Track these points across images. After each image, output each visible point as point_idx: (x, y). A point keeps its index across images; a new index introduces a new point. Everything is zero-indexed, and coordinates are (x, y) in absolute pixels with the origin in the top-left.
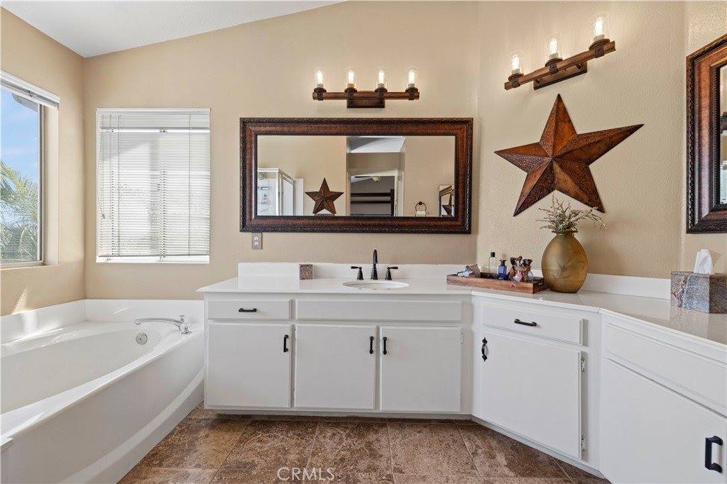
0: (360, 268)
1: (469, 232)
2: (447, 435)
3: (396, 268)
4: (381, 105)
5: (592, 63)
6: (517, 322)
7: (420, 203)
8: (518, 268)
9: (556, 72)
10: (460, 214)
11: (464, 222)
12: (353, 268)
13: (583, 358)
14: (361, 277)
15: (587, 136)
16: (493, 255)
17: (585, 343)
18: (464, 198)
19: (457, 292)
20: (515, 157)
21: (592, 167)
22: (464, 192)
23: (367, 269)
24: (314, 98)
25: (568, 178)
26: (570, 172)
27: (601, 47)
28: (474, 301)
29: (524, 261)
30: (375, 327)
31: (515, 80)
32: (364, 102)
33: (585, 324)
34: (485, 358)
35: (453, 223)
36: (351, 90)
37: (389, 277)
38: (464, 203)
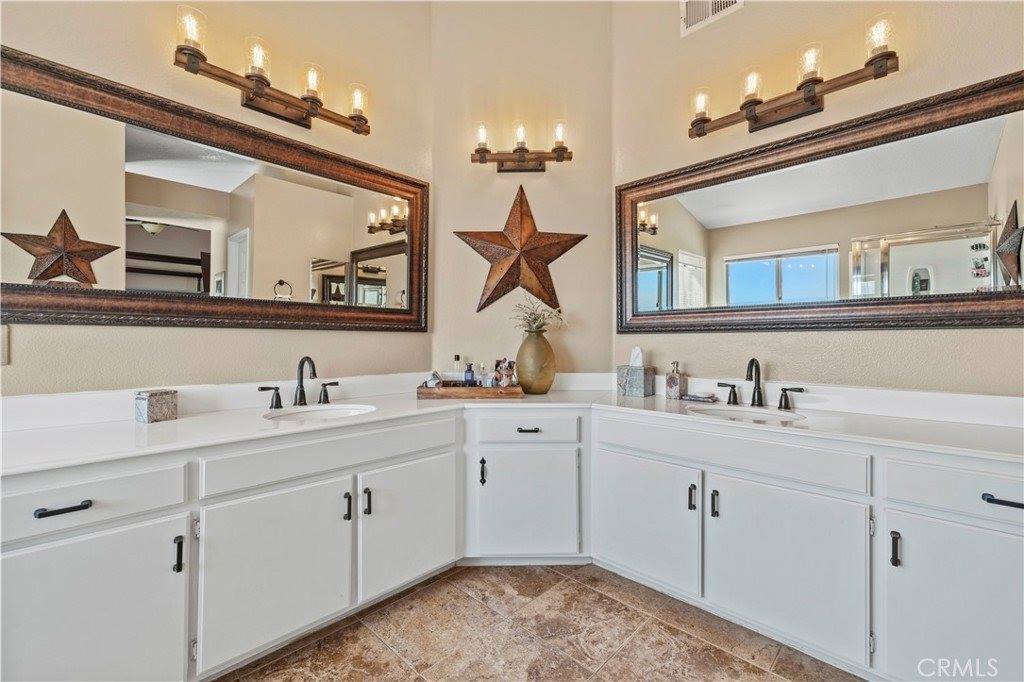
0: (277, 389)
1: (424, 330)
2: (444, 594)
3: (336, 384)
4: (304, 122)
5: (550, 165)
6: (521, 431)
7: (281, 283)
8: (504, 372)
9: (523, 161)
10: (415, 305)
11: (419, 316)
12: (263, 389)
13: (579, 453)
14: (277, 404)
15: (548, 235)
16: (457, 358)
17: (580, 439)
18: (419, 285)
19: (445, 408)
20: (479, 243)
21: (551, 266)
22: (420, 277)
23: (288, 389)
24: (178, 62)
25: (532, 275)
26: (534, 269)
27: (561, 154)
28: (466, 415)
29: (510, 363)
30: (349, 477)
31: (482, 155)
32: (279, 108)
33: (580, 420)
34: (483, 481)
35: (407, 317)
36: (260, 80)
37: (325, 399)
38: (420, 291)
